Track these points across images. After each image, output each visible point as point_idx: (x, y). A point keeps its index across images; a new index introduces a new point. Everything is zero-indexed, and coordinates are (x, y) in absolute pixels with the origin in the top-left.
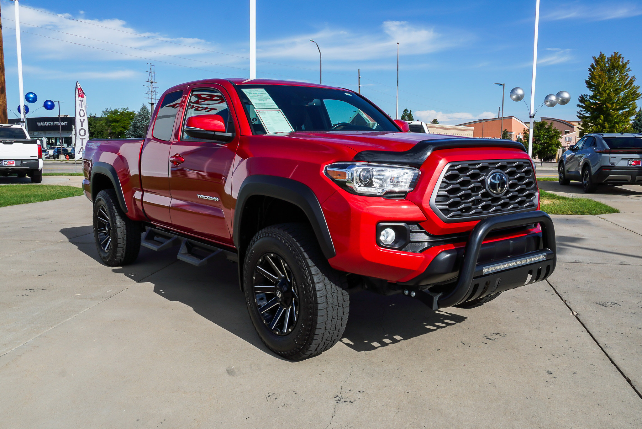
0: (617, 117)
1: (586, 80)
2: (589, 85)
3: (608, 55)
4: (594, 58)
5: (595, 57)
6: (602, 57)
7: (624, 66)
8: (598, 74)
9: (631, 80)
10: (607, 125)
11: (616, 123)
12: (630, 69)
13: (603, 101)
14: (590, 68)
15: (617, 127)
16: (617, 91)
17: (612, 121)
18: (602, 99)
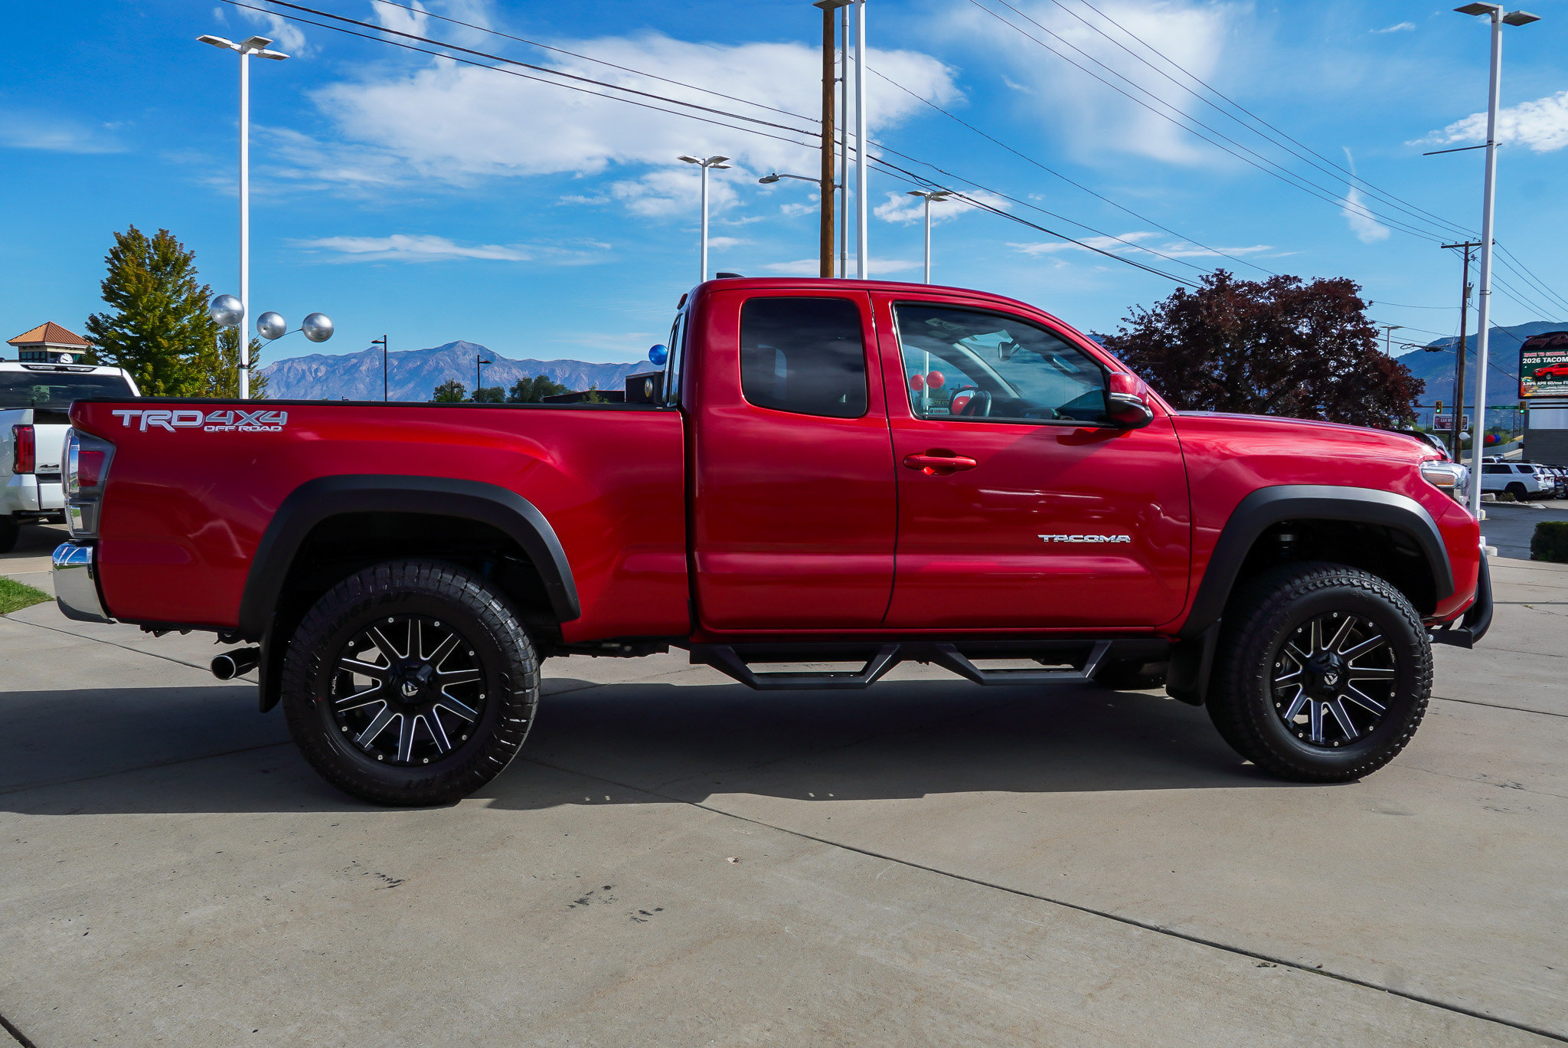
0: (181, 369)
1: (103, 283)
2: (110, 295)
3: (149, 234)
4: (117, 235)
5: (119, 233)
6: (135, 235)
7: (186, 260)
8: (134, 272)
9: (202, 292)
10: (160, 384)
11: (177, 380)
12: (196, 270)
13: (147, 332)
14: (110, 256)
15: (184, 390)
16: (178, 313)
17: (170, 376)
18: (146, 327)
